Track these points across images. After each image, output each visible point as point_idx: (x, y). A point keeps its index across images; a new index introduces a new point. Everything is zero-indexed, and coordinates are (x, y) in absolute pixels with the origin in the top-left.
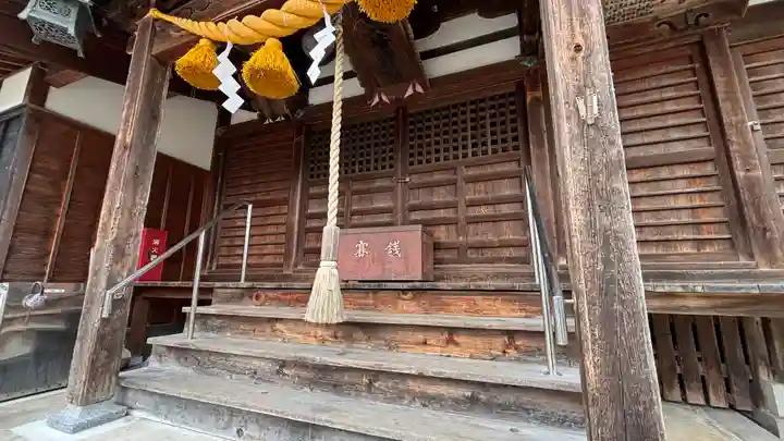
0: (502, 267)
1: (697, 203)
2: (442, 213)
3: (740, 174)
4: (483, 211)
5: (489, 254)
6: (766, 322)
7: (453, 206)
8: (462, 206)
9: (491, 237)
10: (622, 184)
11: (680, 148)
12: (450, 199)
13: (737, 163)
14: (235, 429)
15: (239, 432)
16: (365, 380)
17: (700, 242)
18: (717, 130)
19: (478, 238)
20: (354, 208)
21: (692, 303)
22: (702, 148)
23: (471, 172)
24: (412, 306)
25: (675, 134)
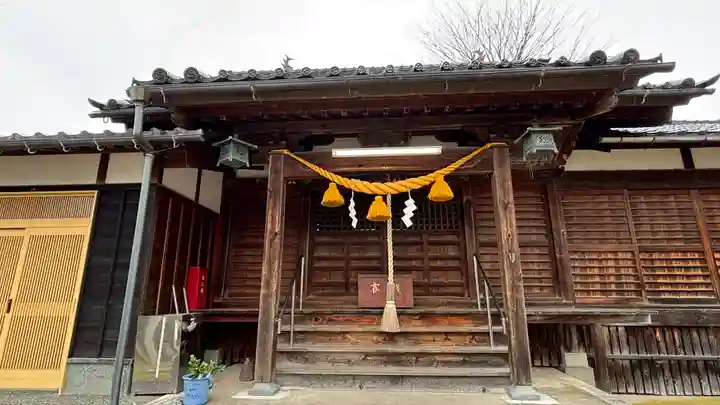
0: (450, 299)
1: (541, 268)
2: (414, 263)
3: (558, 255)
4: (439, 263)
5: (442, 290)
6: (564, 325)
7: (422, 259)
8: (426, 260)
9: (443, 280)
10: (521, 284)
11: (534, 238)
12: (418, 254)
13: (557, 250)
14: (357, 386)
15: (361, 387)
16: (414, 358)
17: (542, 288)
18: (550, 232)
19: (436, 280)
20: (353, 255)
21: (538, 318)
22: (543, 239)
23: (432, 239)
24: (419, 323)
25: (534, 231)
